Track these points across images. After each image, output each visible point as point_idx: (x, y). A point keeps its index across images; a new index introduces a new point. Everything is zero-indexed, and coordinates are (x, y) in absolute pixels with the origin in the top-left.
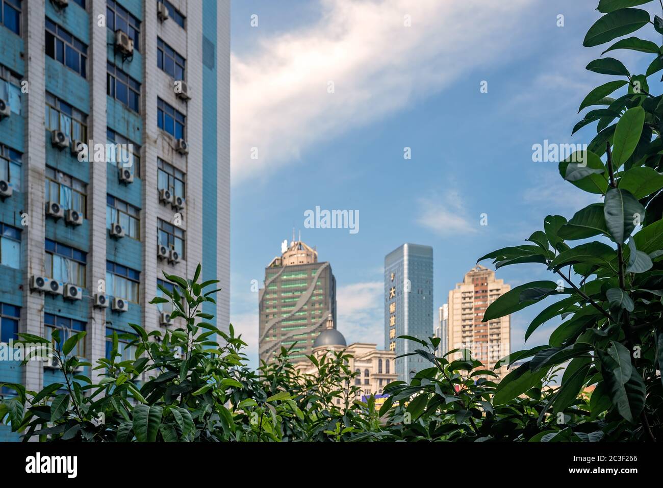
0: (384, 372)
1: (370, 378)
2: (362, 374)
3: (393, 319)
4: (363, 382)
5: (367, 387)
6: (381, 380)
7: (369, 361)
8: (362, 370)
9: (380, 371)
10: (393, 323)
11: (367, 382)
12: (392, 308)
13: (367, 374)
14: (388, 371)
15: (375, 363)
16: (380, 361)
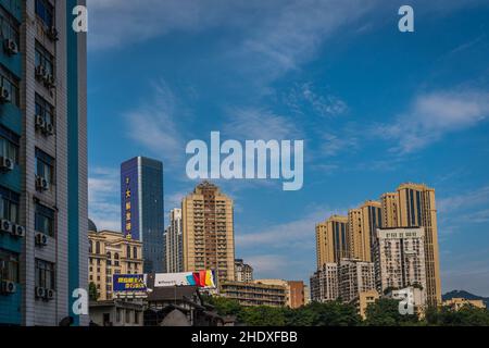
0: (132, 256)
1: (120, 260)
2: (113, 257)
3: (128, 215)
4: (113, 263)
5: (117, 268)
6: (129, 263)
7: (119, 246)
8: (113, 253)
9: (129, 255)
10: (129, 218)
11: (117, 264)
12: (128, 206)
13: (117, 256)
14: (135, 256)
15: (124, 249)
16: (128, 248)
